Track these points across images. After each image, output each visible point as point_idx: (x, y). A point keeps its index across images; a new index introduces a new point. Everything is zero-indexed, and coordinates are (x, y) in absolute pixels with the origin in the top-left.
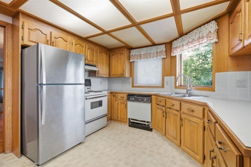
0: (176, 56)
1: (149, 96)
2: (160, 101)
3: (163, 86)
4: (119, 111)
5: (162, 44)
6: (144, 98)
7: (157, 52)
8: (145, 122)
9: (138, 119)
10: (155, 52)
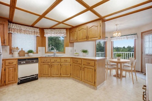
0: (46, 37)
1: (37, 59)
2: (47, 60)
3: (37, 52)
4: (7, 76)
5: (37, 28)
6: (33, 60)
7: (34, 32)
8: (34, 75)
9: (27, 76)
10: (33, 31)
